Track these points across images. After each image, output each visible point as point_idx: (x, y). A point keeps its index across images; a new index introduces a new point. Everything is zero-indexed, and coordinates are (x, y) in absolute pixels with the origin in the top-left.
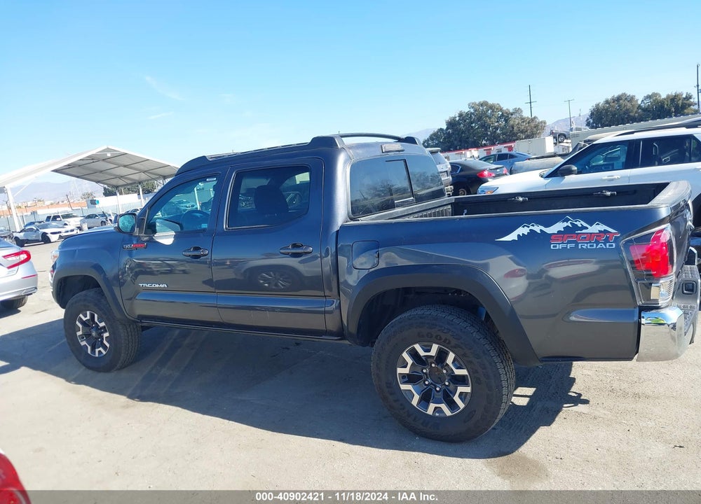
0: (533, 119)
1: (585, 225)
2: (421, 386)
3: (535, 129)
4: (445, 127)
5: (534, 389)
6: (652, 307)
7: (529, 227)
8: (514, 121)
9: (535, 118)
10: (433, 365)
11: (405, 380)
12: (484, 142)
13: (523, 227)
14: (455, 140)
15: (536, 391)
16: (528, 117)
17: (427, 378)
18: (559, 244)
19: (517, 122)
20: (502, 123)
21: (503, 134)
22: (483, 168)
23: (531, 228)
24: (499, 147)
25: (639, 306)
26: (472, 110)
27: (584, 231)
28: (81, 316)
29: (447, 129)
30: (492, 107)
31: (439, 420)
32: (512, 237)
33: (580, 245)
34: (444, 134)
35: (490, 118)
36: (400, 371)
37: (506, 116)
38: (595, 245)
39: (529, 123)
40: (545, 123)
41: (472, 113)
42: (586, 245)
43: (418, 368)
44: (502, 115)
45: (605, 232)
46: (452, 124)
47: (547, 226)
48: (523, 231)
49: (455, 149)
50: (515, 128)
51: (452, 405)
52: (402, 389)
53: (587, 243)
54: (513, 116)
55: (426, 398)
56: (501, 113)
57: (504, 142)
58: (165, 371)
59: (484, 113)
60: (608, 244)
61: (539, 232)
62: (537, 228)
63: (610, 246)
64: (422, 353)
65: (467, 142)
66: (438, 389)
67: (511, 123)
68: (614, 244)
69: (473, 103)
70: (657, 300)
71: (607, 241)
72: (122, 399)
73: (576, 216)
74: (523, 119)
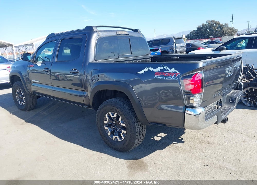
0: (232, 28)
1: (168, 69)
2: (112, 128)
3: (232, 32)
4: (196, 30)
5: (166, 134)
6: (191, 107)
7: (148, 68)
8: (224, 29)
9: (233, 28)
10: (116, 121)
11: (107, 126)
12: (211, 37)
13: (147, 68)
14: (200, 35)
15: (166, 135)
16: (230, 27)
17: (114, 125)
18: (158, 76)
19: (225, 29)
20: (219, 29)
21: (219, 34)
22: (200, 46)
23: (149, 69)
24: (217, 39)
25: (186, 106)
26: (208, 24)
27: (167, 72)
28: (17, 90)
29: (197, 30)
30: (216, 23)
31: (116, 142)
32: (142, 72)
33: (165, 77)
34: (195, 32)
35: (214, 27)
36: (105, 122)
37: (221, 27)
38: (170, 78)
39: (230, 30)
40: (237, 30)
41: (208, 25)
42: (167, 77)
43: (111, 121)
44: (220, 26)
45: (175, 72)
46: (199, 29)
47: (155, 68)
48: (146, 70)
49: (199, 39)
50: (224, 31)
51: (120, 137)
52: (105, 129)
53: (168, 77)
54: (224, 27)
55: (113, 133)
56: (219, 25)
57: (219, 37)
58: (44, 113)
59: (212, 25)
60: (175, 78)
61: (151, 71)
62: (151, 69)
63: (176, 78)
64: (112, 116)
65: (204, 36)
66: (117, 130)
67: (223, 29)
68: (177, 78)
69: (208, 21)
70: (193, 104)
71: (175, 76)
72: (23, 121)
73: (166, 65)
74: (228, 28)
